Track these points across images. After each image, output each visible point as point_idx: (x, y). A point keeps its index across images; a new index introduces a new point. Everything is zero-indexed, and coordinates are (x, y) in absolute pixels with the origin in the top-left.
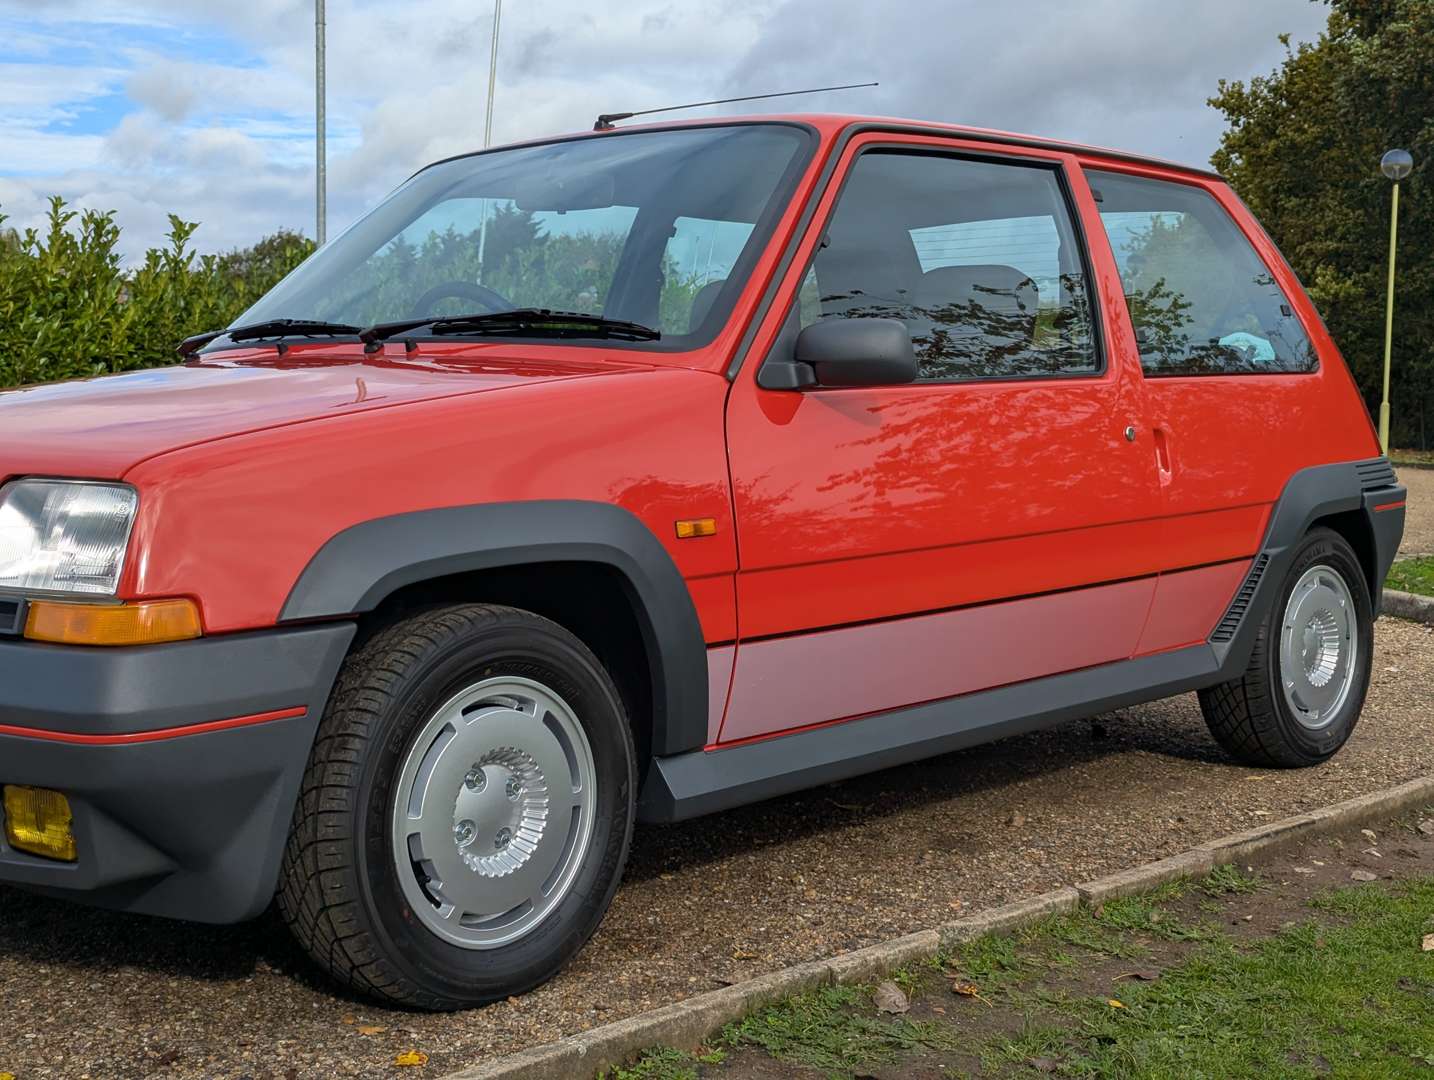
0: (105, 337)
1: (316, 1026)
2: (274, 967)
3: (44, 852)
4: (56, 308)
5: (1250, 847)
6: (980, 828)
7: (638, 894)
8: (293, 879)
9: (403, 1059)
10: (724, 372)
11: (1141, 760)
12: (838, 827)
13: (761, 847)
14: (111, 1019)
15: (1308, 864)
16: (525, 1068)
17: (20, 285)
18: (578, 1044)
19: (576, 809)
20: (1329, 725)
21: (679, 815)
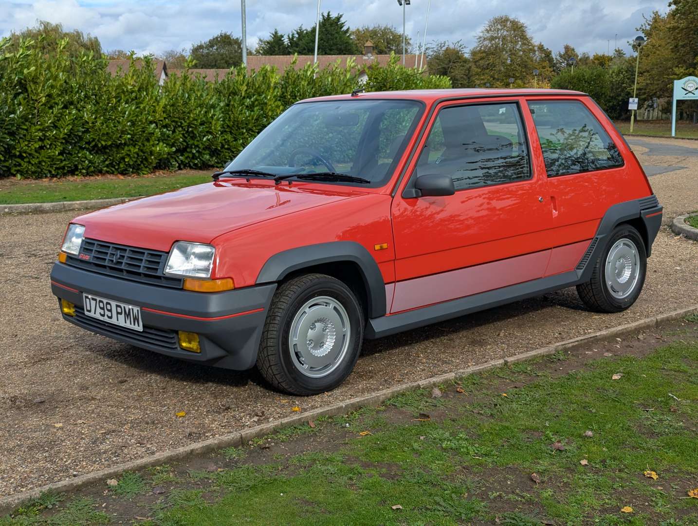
0: (154, 112)
1: (268, 400)
2: (254, 383)
3: (191, 350)
4: (133, 100)
5: (570, 345)
6: (488, 337)
7: (367, 360)
8: (261, 357)
9: (294, 409)
10: (391, 194)
11: (558, 310)
12: (438, 337)
13: (411, 344)
14: (208, 398)
15: (591, 350)
16: (328, 410)
17: (118, 91)
18: (343, 404)
19: (344, 335)
20: (627, 297)
21: (377, 336)
